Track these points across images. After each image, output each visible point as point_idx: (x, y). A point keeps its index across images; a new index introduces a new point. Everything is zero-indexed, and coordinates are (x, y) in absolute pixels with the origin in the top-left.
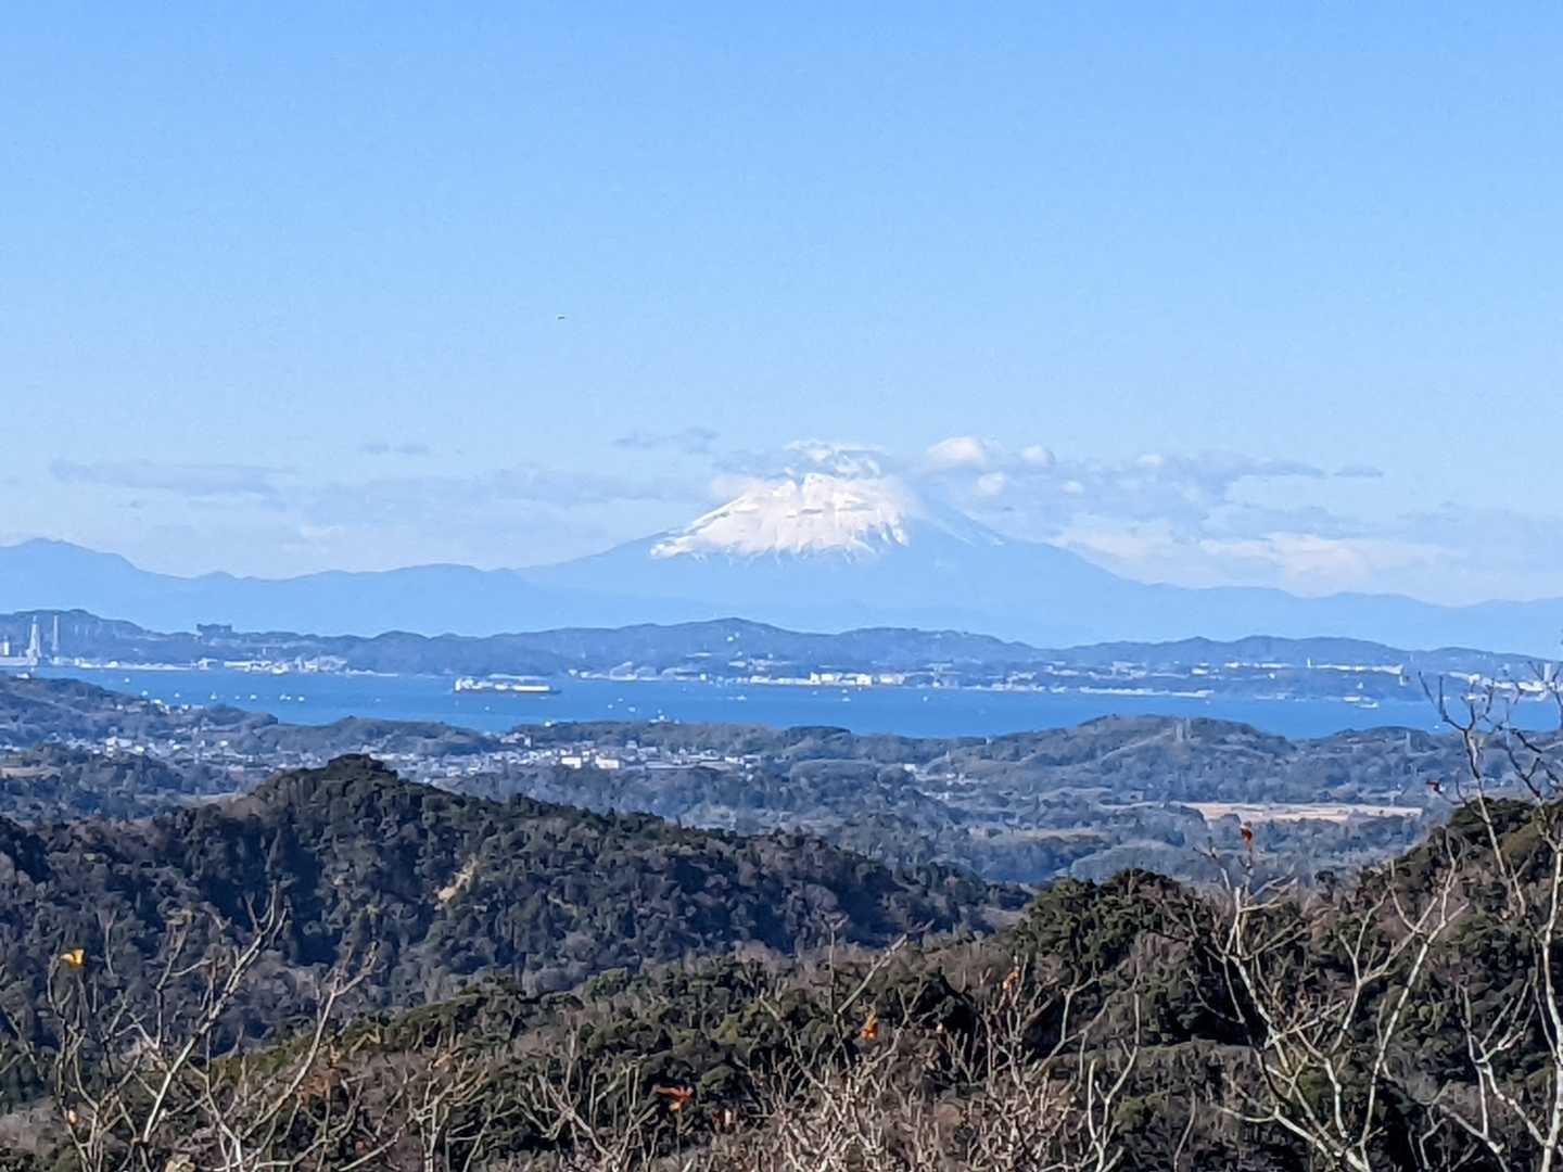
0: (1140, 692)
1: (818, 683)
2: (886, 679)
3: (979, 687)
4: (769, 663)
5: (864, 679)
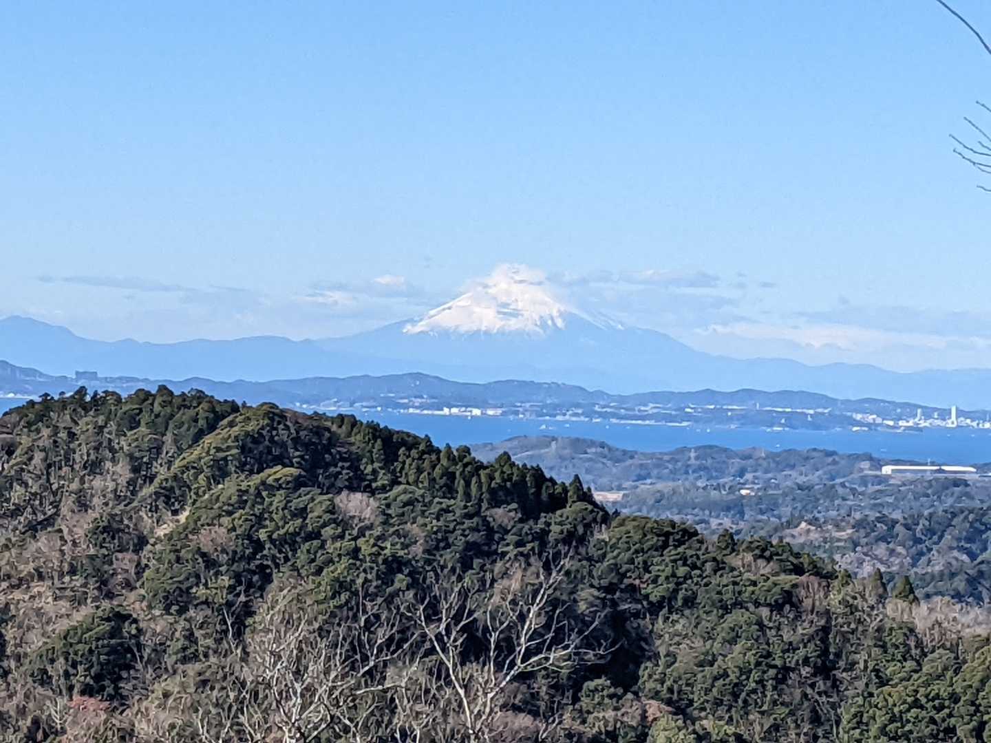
0: (647, 422)
1: (448, 413)
2: (490, 412)
3: (548, 418)
4: (423, 400)
5: (477, 412)
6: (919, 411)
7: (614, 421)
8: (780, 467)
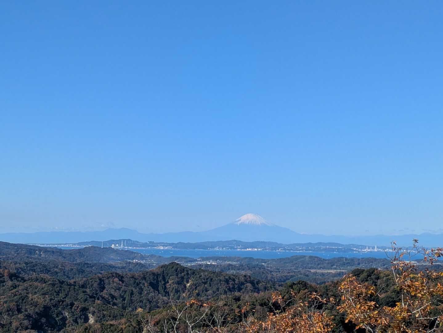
6: (367, 247)
7: (292, 251)
8: (369, 262)
